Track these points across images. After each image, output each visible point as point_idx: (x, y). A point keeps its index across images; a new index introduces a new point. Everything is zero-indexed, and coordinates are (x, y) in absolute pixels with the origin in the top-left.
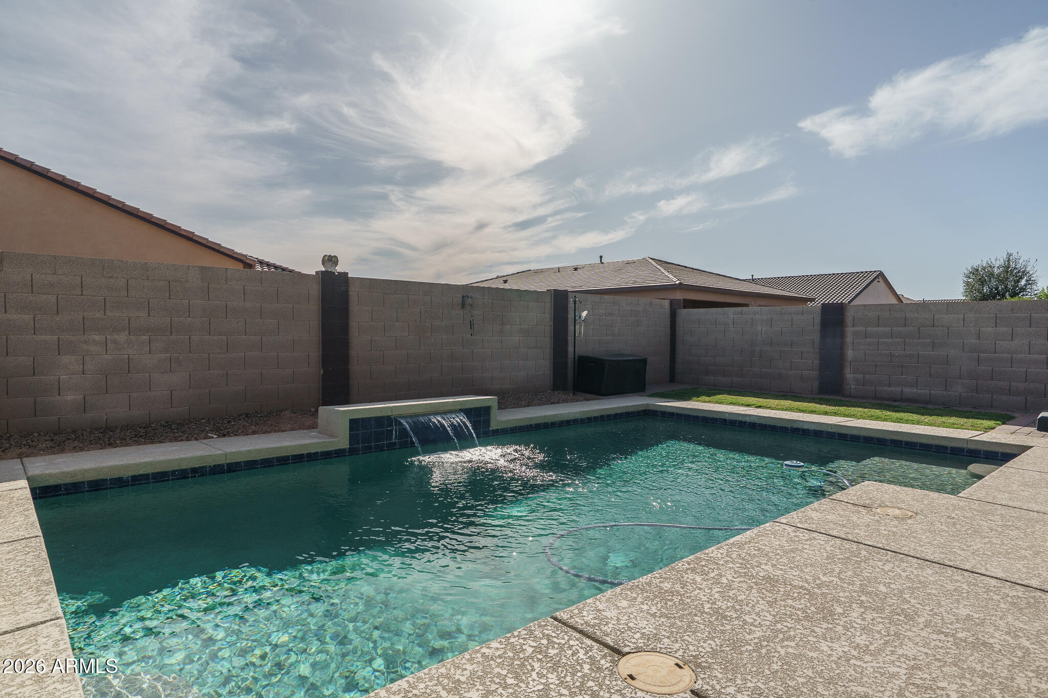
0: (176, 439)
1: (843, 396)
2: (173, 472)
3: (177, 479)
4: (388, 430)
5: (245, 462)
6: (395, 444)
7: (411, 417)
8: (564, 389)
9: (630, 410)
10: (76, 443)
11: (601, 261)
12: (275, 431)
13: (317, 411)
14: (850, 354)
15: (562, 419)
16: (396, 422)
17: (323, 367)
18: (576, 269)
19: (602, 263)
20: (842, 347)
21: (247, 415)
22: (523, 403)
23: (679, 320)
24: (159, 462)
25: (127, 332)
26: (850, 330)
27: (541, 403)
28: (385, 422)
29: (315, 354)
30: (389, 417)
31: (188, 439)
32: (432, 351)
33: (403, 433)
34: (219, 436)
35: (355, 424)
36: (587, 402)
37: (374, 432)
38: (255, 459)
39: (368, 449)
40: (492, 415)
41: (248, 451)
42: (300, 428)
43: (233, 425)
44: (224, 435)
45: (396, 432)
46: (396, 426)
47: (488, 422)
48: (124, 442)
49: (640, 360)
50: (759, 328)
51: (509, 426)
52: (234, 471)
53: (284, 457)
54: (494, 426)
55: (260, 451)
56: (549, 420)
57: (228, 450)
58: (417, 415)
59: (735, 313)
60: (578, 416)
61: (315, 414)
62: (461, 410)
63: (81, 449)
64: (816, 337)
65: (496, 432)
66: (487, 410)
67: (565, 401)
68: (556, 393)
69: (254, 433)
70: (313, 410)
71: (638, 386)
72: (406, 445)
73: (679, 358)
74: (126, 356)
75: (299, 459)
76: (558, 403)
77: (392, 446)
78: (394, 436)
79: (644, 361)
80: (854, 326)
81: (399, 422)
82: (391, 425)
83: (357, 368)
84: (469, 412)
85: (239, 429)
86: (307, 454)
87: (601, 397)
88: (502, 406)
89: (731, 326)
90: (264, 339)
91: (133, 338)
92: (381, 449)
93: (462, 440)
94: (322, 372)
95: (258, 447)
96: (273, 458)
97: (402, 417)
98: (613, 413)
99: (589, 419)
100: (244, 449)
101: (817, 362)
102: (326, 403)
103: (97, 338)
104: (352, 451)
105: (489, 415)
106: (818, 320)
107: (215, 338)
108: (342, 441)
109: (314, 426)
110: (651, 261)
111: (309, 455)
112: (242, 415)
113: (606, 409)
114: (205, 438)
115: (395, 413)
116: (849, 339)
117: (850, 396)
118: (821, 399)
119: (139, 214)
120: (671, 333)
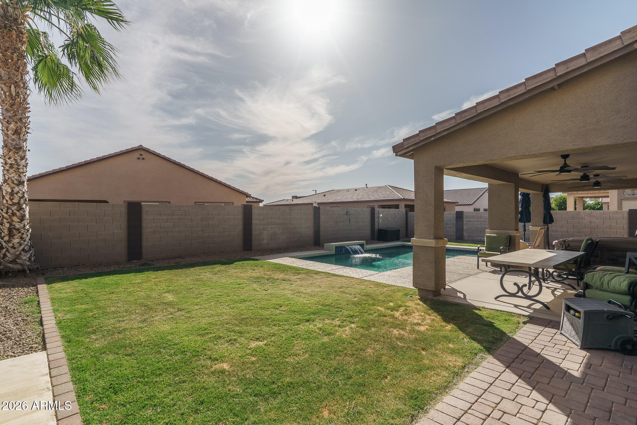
1: (463, 241)
4: (344, 249)
6: (346, 252)
8: (374, 240)
9: (398, 245)
11: (367, 187)
13: (323, 245)
14: (465, 227)
15: (381, 248)
16: (345, 247)
18: (356, 190)
20: (463, 225)
21: (299, 247)
23: (409, 216)
25: (275, 225)
26: (465, 220)
27: (371, 244)
28: (343, 247)
29: (312, 230)
32: (339, 228)
35: (336, 248)
36: (384, 243)
37: (341, 249)
39: (338, 254)
40: (364, 246)
49: (398, 230)
51: (368, 249)
54: (365, 249)
56: (378, 248)
60: (385, 247)
62: (358, 244)
64: (455, 222)
65: (366, 251)
66: (363, 244)
67: (377, 243)
68: (372, 241)
69: (307, 251)
70: (312, 245)
71: (398, 239)
73: (409, 229)
74: (275, 231)
76: (375, 244)
78: (346, 250)
79: (399, 230)
80: (466, 218)
83: (321, 234)
87: (387, 242)
88: (367, 244)
90: (302, 226)
94: (314, 235)
98: (394, 246)
99: (388, 248)
101: (455, 230)
106: (455, 216)
108: (334, 252)
115: (344, 245)
116: (465, 222)
117: (465, 241)
118: (457, 242)
120: (406, 221)
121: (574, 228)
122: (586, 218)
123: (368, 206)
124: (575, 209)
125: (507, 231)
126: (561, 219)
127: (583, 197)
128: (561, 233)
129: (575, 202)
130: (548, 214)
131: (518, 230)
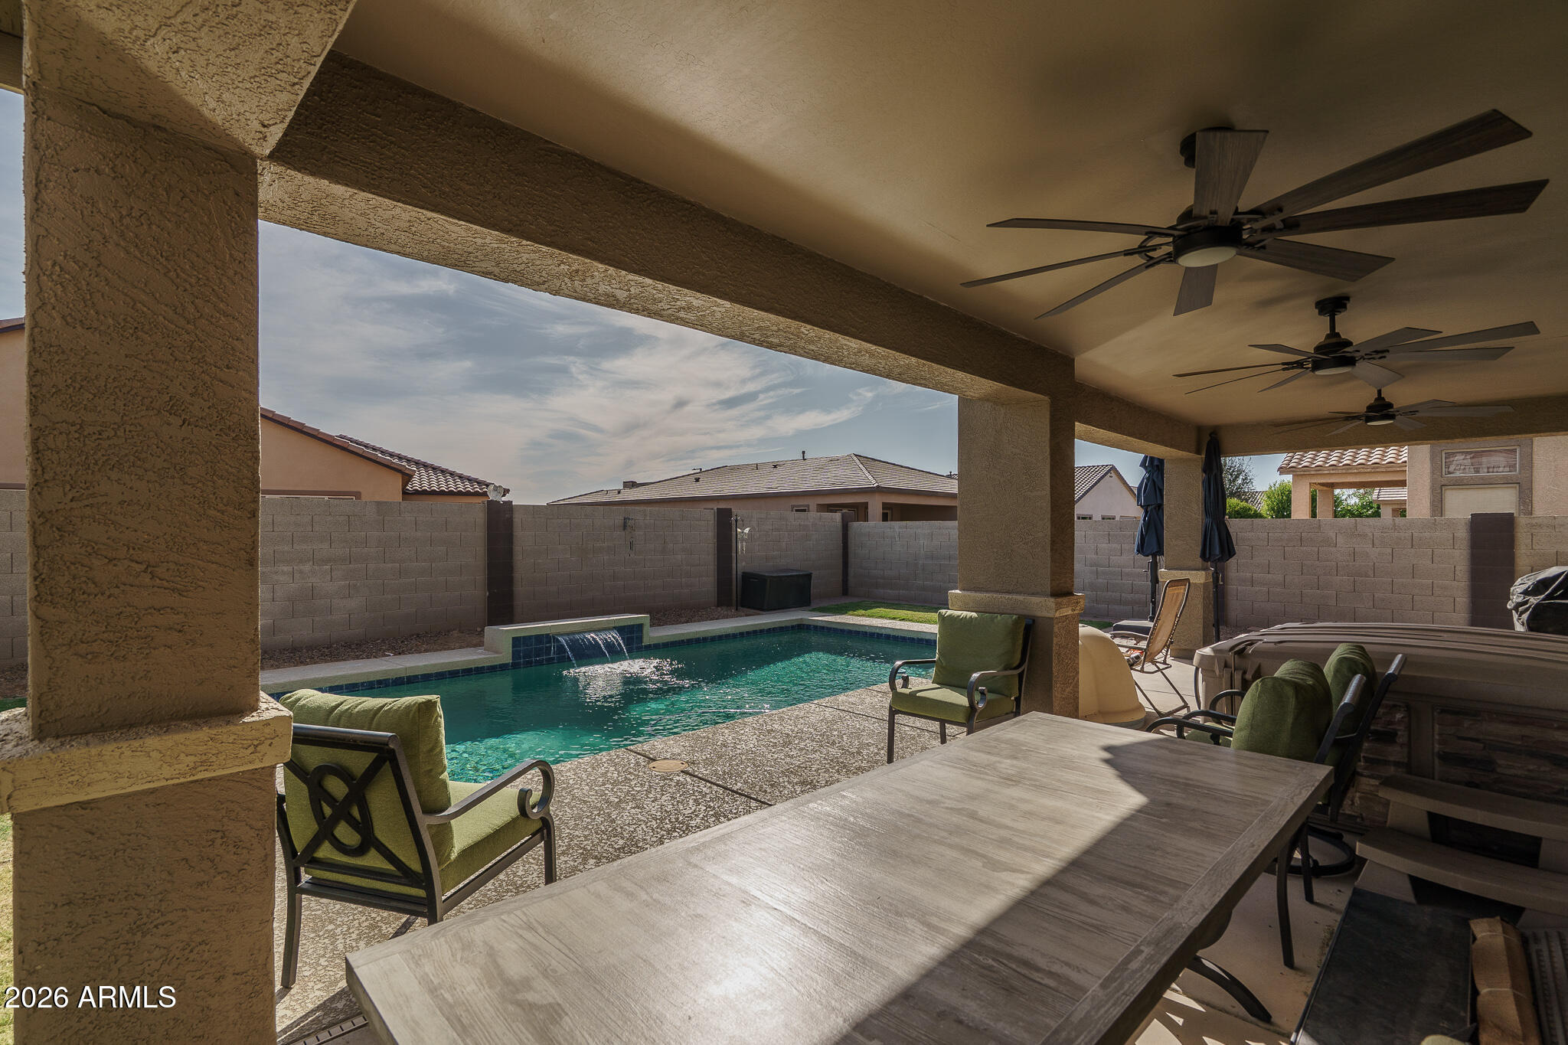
0: (357, 658)
2: (363, 683)
3: (366, 689)
4: (546, 647)
5: (422, 675)
6: (553, 659)
7: (568, 634)
8: (729, 605)
9: (784, 625)
10: (272, 662)
11: (804, 457)
12: (445, 649)
13: (483, 630)
15: (714, 635)
16: (554, 640)
17: (489, 590)
18: (775, 467)
19: (805, 459)
21: (418, 635)
22: (683, 620)
23: (851, 534)
24: (352, 675)
25: (311, 563)
27: (701, 619)
28: (544, 640)
29: (481, 577)
30: (548, 635)
31: (368, 657)
32: (594, 571)
33: (561, 648)
34: (395, 655)
35: (516, 641)
36: (747, 618)
37: (535, 648)
38: (430, 672)
39: (529, 664)
40: (644, 632)
41: (425, 665)
42: (467, 647)
43: (407, 645)
44: (400, 654)
45: (554, 648)
46: (554, 642)
47: (640, 639)
48: (311, 660)
49: (803, 575)
50: (921, 542)
51: (661, 641)
52: (413, 683)
53: (454, 671)
54: (646, 642)
55: (435, 665)
56: (701, 636)
57: (408, 665)
58: (574, 633)
59: (900, 528)
61: (481, 633)
62: (615, 628)
63: (278, 667)
65: (648, 647)
66: (640, 627)
67: (726, 617)
68: (719, 609)
69: (426, 651)
70: (479, 629)
71: (803, 603)
72: (564, 661)
73: (851, 571)
74: (311, 584)
75: (468, 672)
76: (718, 619)
77: (550, 661)
78: (552, 651)
79: (809, 576)
81: (558, 639)
82: (550, 642)
83: (521, 590)
84: (621, 630)
85: (412, 648)
86: (475, 668)
87: (761, 612)
88: (656, 622)
89: (897, 539)
90: (434, 565)
91: (316, 568)
92: (540, 663)
93: (614, 653)
94: (488, 594)
95: (432, 662)
96: (445, 672)
97: (561, 635)
98: (766, 628)
99: (742, 634)
100: (421, 664)
102: (492, 622)
103: (285, 569)
104: (515, 665)
105: (642, 631)
107: (390, 565)
108: (505, 656)
109: (480, 644)
110: (855, 458)
111: (477, 669)
112: (413, 635)
113: (758, 624)
114: (383, 656)
115: (553, 631)
119: (290, 424)
120: (843, 546)
121: (1305, 571)
122: (1340, 540)
123: (793, 507)
124: (1314, 515)
125: (1021, 598)
126: (1266, 543)
127: (1333, 483)
128: (1265, 589)
129: (1313, 500)
130: (1215, 527)
131: (1070, 594)
